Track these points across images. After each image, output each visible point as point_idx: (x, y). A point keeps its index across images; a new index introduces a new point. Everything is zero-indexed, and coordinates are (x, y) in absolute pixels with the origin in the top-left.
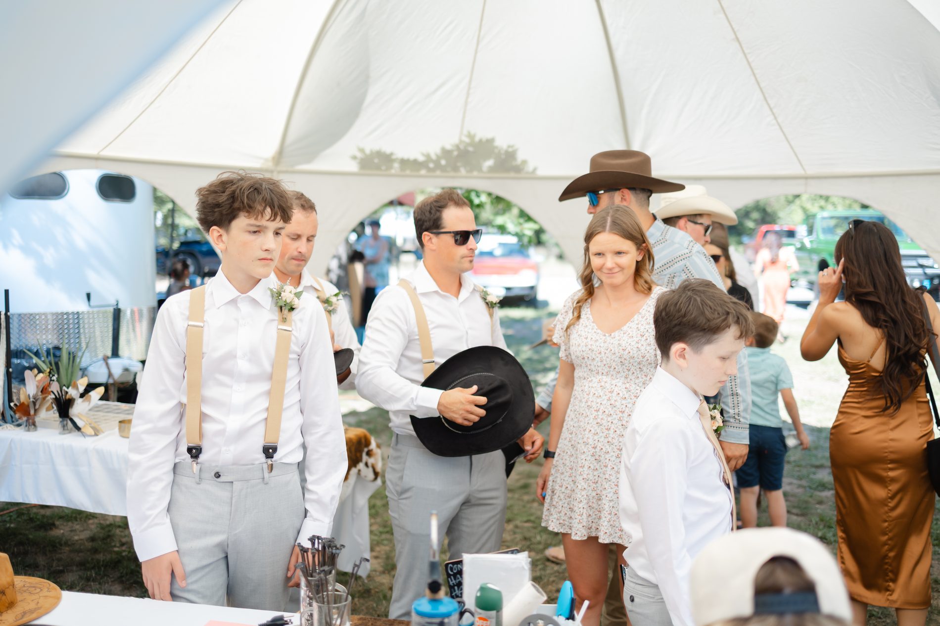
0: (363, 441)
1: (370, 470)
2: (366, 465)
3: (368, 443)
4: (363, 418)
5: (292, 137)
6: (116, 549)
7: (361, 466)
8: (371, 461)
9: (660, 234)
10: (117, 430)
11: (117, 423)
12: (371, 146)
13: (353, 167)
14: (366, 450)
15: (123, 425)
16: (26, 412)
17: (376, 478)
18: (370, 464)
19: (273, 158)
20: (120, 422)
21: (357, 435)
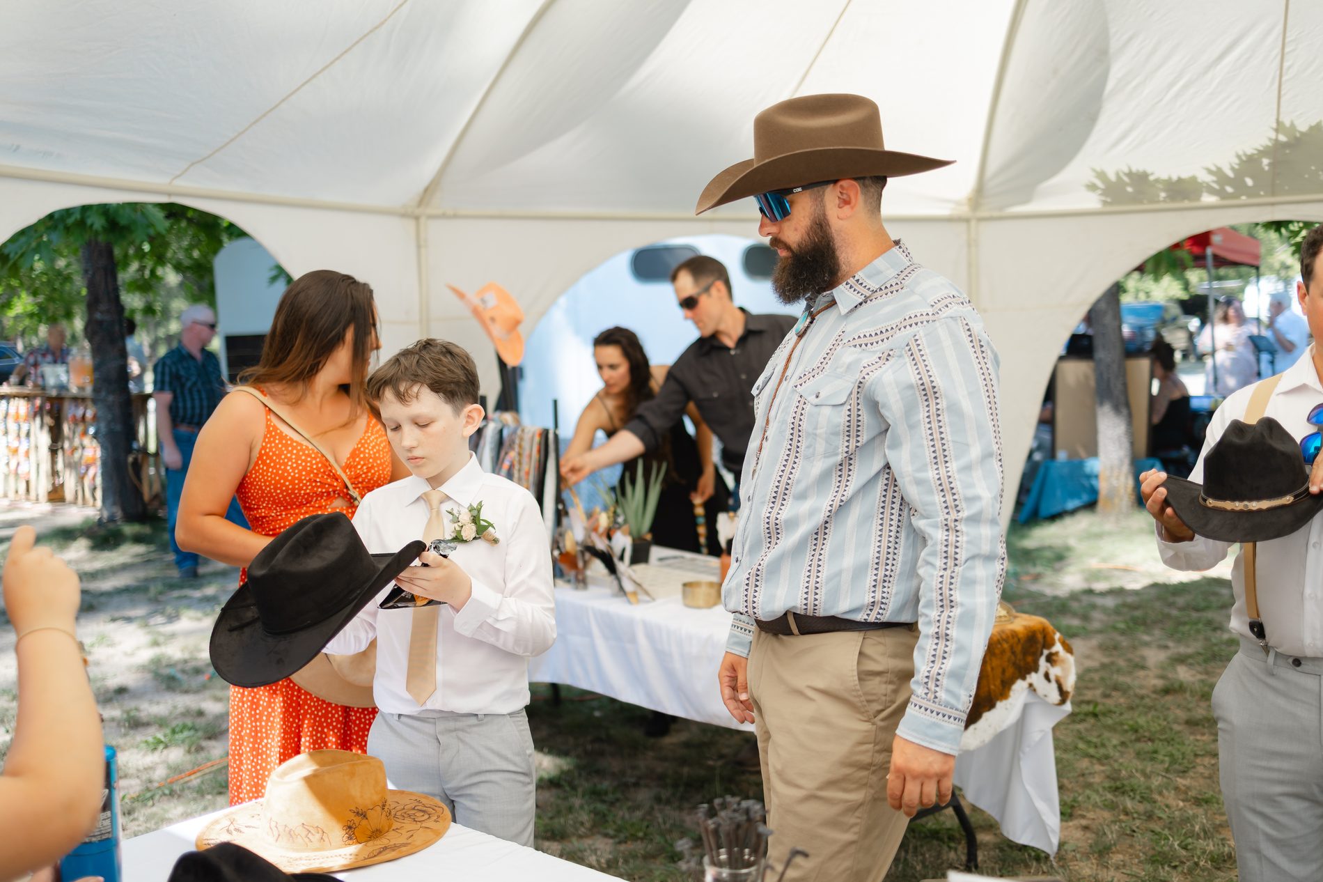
0: (1040, 637)
1: (1054, 685)
2: (1047, 676)
3: (1048, 643)
4: (1129, 600)
5: (992, 167)
6: (711, 763)
7: (1034, 678)
8: (1055, 671)
9: (894, 273)
10: (679, 596)
11: (680, 587)
12: (1115, 165)
13: (1092, 202)
14: (1046, 652)
15: (688, 589)
16: (574, 565)
17: (1063, 702)
18: (1052, 677)
19: (970, 199)
20: (685, 585)
21: (1026, 628)
